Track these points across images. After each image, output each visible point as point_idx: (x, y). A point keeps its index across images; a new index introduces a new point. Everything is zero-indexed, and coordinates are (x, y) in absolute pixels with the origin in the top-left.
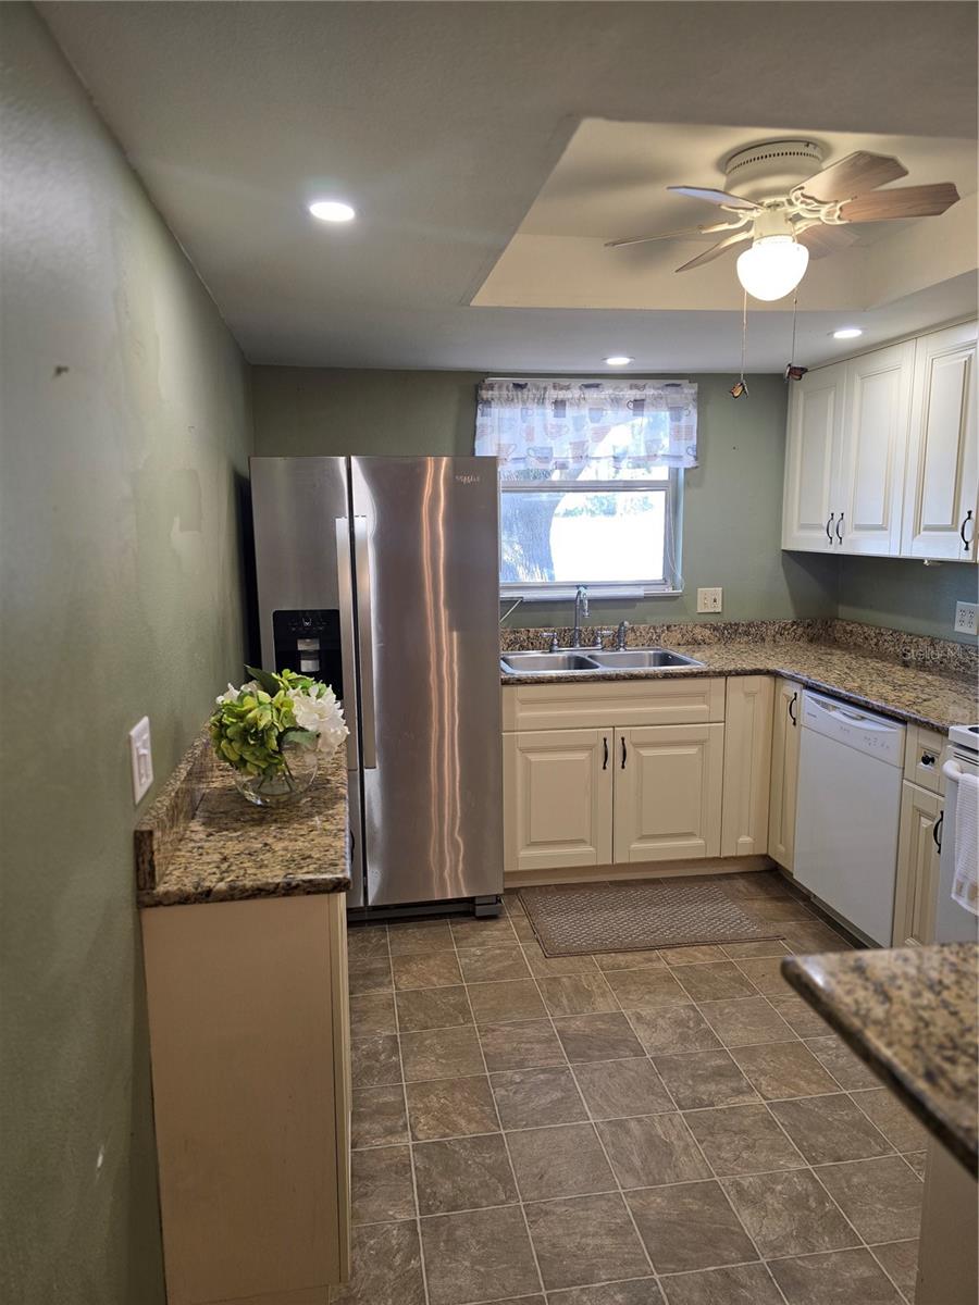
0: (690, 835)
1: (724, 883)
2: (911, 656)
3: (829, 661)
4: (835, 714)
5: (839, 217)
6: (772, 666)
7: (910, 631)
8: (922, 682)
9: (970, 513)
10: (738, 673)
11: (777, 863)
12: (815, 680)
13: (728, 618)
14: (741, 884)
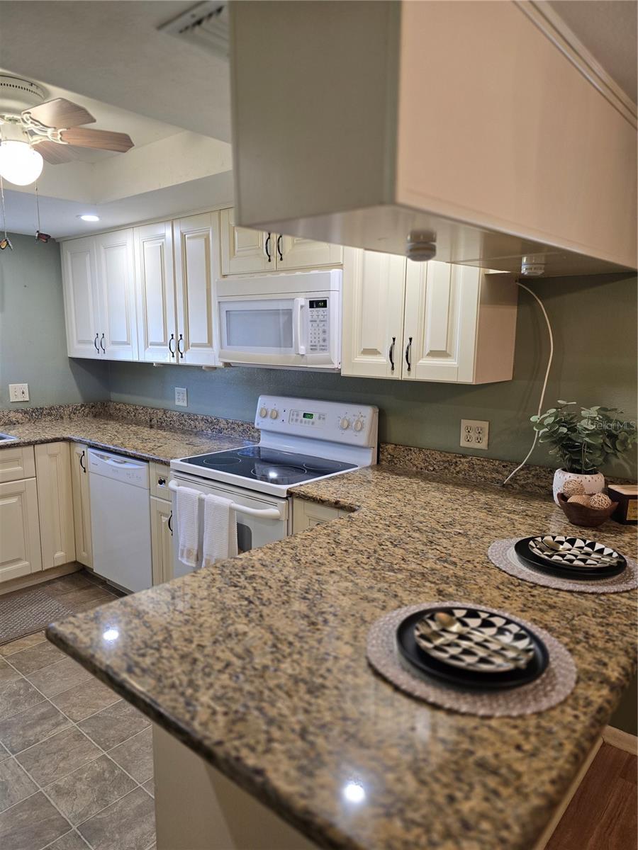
0: (19, 560)
1: (47, 588)
2: (154, 421)
3: (105, 428)
4: (108, 462)
5: (61, 138)
6: (66, 435)
7: (153, 407)
8: (159, 436)
9: (172, 335)
10: (42, 442)
11: (84, 565)
12: (95, 441)
13: (34, 405)
14: (59, 585)
